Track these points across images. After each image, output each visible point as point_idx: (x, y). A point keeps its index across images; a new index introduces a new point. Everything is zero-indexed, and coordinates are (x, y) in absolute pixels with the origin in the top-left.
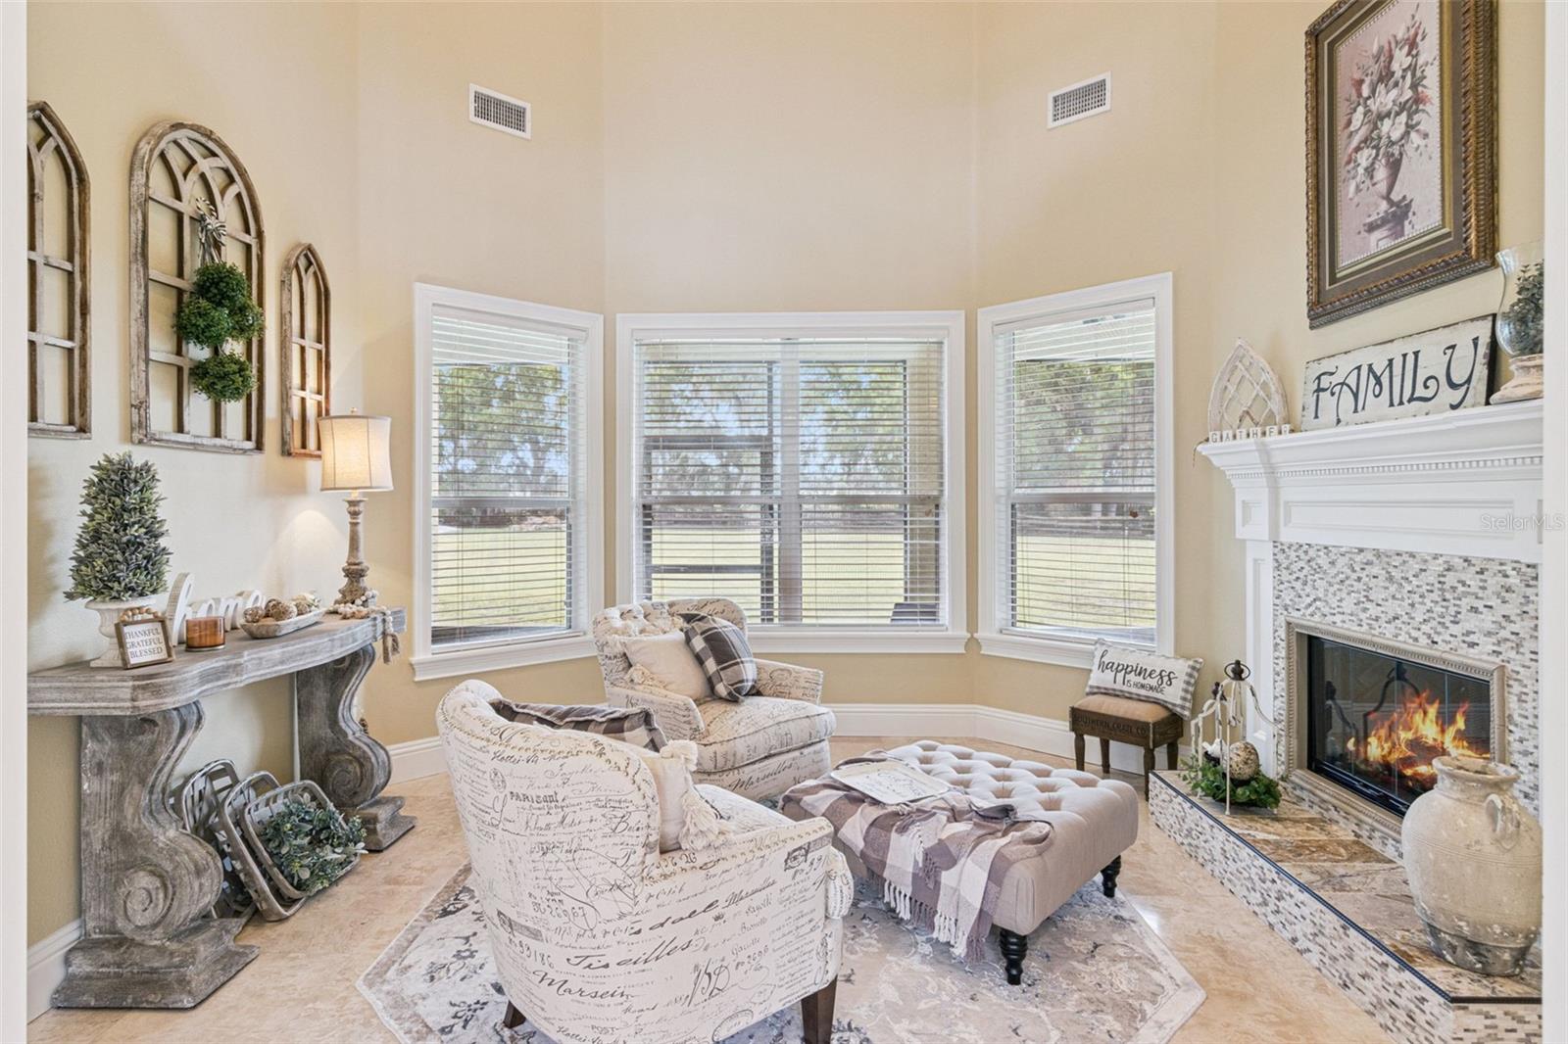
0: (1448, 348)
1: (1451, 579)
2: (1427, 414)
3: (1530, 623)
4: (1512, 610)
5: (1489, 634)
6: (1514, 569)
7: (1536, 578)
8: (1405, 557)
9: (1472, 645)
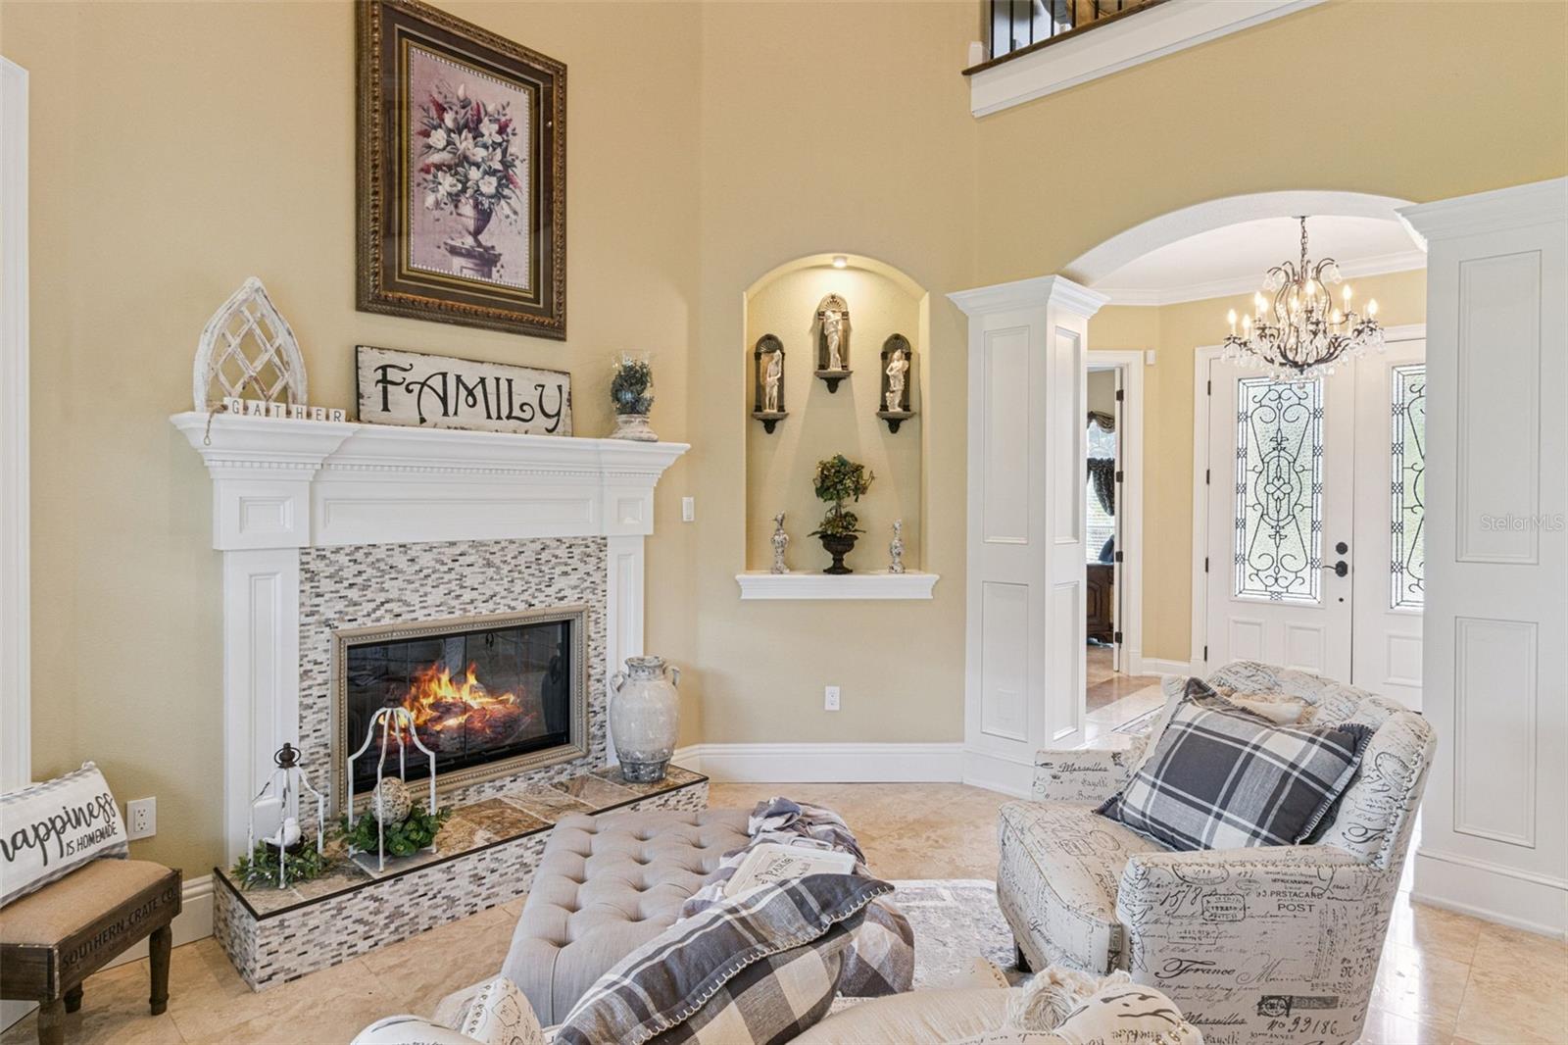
0: (539, 386)
1: (544, 556)
2: (526, 432)
3: (601, 574)
4: (591, 568)
5: (576, 587)
6: (593, 542)
7: (606, 546)
8: (503, 544)
9: (561, 599)
